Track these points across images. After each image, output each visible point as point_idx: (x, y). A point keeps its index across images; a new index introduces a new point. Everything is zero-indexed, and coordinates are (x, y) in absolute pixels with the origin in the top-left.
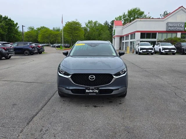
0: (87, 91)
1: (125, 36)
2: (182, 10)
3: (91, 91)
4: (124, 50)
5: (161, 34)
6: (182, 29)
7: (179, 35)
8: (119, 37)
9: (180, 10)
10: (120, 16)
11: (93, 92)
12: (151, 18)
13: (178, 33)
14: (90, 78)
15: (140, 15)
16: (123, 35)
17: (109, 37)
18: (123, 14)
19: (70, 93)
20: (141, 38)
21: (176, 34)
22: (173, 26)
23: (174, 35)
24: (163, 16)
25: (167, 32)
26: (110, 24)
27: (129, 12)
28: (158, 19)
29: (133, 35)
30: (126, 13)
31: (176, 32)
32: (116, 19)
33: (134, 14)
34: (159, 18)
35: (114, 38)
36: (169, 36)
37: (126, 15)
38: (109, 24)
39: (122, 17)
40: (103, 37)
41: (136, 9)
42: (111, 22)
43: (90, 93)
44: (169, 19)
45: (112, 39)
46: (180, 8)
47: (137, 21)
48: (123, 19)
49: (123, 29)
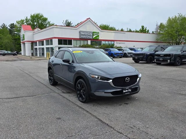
0: (124, 91)
1: (38, 42)
2: (90, 21)
3: (127, 91)
4: (38, 56)
5: (75, 41)
6: (91, 37)
7: (89, 42)
8: (31, 42)
9: (88, 21)
10: (21, 20)
11: (128, 92)
12: (55, 25)
13: (88, 41)
14: (126, 80)
15: (44, 21)
16: (35, 40)
17: (12, 42)
18: (26, 18)
19: (111, 95)
20: (59, 44)
21: (87, 41)
22: (85, 35)
23: (86, 42)
24: (65, 24)
25: (81, 39)
26: (9, 28)
27: (32, 16)
28: (60, 26)
29: (49, 41)
30: (29, 18)
31: (87, 40)
32: (17, 22)
33: (37, 19)
34: (62, 26)
35: (24, 43)
36: (82, 43)
37: (29, 20)
38: (7, 28)
39: (25, 21)
40: (4, 42)
41: (39, 14)
42: (10, 25)
43: (126, 92)
44: (80, 28)
45: (21, 44)
46: (88, 19)
47: (53, 28)
48: (25, 23)
49: (33, 34)
